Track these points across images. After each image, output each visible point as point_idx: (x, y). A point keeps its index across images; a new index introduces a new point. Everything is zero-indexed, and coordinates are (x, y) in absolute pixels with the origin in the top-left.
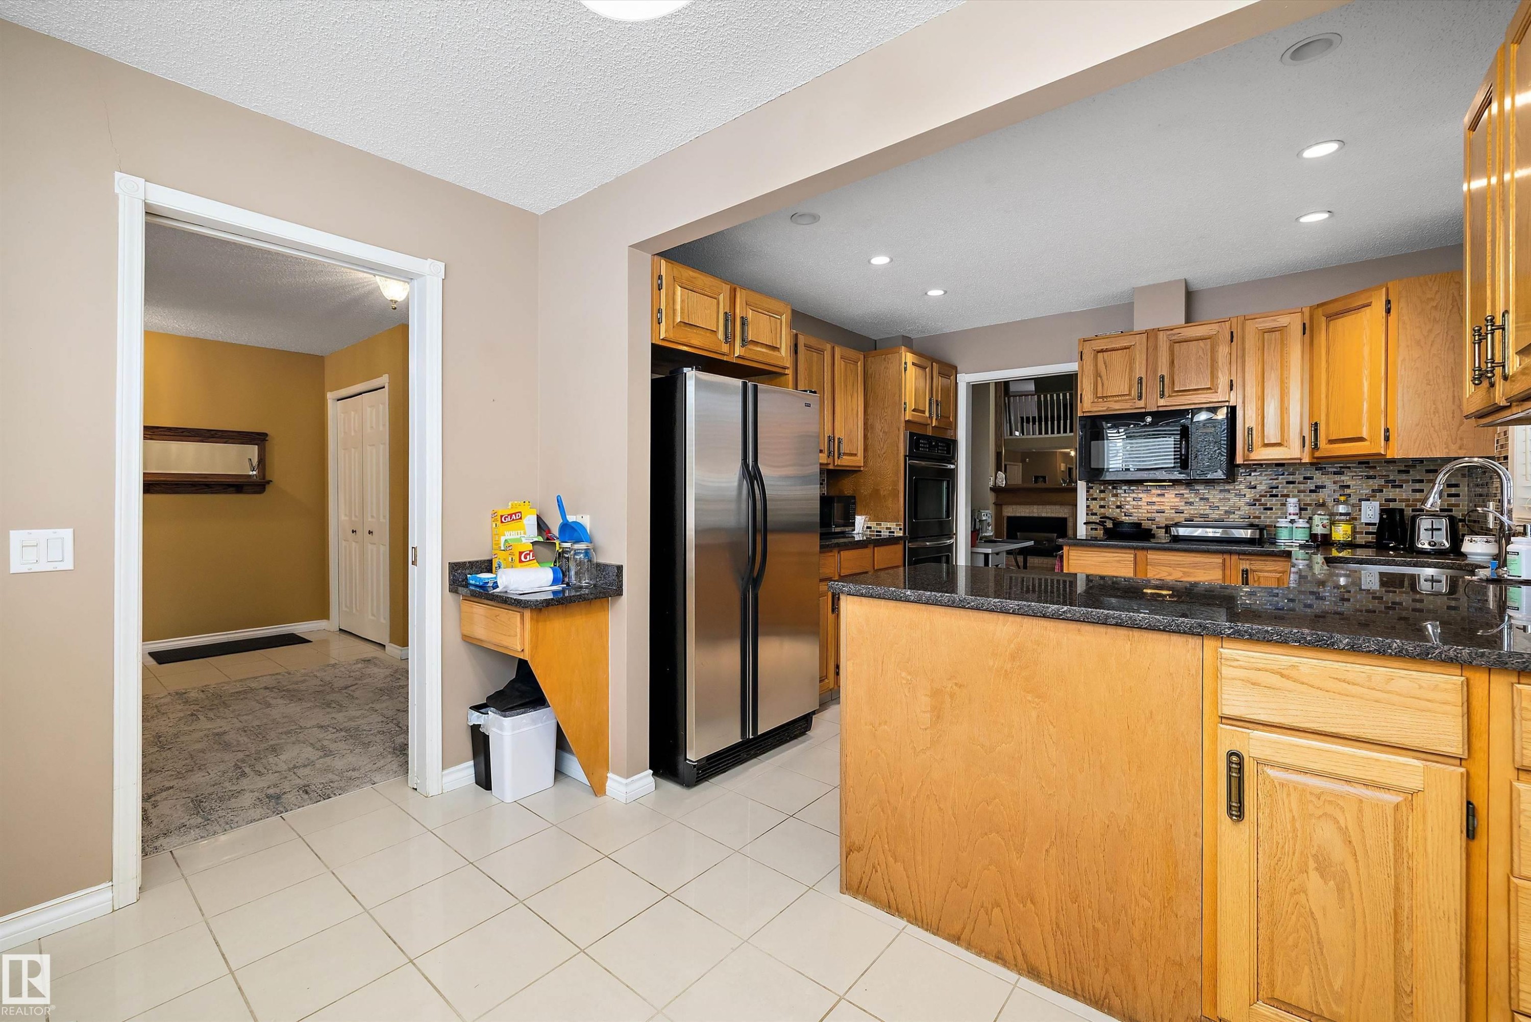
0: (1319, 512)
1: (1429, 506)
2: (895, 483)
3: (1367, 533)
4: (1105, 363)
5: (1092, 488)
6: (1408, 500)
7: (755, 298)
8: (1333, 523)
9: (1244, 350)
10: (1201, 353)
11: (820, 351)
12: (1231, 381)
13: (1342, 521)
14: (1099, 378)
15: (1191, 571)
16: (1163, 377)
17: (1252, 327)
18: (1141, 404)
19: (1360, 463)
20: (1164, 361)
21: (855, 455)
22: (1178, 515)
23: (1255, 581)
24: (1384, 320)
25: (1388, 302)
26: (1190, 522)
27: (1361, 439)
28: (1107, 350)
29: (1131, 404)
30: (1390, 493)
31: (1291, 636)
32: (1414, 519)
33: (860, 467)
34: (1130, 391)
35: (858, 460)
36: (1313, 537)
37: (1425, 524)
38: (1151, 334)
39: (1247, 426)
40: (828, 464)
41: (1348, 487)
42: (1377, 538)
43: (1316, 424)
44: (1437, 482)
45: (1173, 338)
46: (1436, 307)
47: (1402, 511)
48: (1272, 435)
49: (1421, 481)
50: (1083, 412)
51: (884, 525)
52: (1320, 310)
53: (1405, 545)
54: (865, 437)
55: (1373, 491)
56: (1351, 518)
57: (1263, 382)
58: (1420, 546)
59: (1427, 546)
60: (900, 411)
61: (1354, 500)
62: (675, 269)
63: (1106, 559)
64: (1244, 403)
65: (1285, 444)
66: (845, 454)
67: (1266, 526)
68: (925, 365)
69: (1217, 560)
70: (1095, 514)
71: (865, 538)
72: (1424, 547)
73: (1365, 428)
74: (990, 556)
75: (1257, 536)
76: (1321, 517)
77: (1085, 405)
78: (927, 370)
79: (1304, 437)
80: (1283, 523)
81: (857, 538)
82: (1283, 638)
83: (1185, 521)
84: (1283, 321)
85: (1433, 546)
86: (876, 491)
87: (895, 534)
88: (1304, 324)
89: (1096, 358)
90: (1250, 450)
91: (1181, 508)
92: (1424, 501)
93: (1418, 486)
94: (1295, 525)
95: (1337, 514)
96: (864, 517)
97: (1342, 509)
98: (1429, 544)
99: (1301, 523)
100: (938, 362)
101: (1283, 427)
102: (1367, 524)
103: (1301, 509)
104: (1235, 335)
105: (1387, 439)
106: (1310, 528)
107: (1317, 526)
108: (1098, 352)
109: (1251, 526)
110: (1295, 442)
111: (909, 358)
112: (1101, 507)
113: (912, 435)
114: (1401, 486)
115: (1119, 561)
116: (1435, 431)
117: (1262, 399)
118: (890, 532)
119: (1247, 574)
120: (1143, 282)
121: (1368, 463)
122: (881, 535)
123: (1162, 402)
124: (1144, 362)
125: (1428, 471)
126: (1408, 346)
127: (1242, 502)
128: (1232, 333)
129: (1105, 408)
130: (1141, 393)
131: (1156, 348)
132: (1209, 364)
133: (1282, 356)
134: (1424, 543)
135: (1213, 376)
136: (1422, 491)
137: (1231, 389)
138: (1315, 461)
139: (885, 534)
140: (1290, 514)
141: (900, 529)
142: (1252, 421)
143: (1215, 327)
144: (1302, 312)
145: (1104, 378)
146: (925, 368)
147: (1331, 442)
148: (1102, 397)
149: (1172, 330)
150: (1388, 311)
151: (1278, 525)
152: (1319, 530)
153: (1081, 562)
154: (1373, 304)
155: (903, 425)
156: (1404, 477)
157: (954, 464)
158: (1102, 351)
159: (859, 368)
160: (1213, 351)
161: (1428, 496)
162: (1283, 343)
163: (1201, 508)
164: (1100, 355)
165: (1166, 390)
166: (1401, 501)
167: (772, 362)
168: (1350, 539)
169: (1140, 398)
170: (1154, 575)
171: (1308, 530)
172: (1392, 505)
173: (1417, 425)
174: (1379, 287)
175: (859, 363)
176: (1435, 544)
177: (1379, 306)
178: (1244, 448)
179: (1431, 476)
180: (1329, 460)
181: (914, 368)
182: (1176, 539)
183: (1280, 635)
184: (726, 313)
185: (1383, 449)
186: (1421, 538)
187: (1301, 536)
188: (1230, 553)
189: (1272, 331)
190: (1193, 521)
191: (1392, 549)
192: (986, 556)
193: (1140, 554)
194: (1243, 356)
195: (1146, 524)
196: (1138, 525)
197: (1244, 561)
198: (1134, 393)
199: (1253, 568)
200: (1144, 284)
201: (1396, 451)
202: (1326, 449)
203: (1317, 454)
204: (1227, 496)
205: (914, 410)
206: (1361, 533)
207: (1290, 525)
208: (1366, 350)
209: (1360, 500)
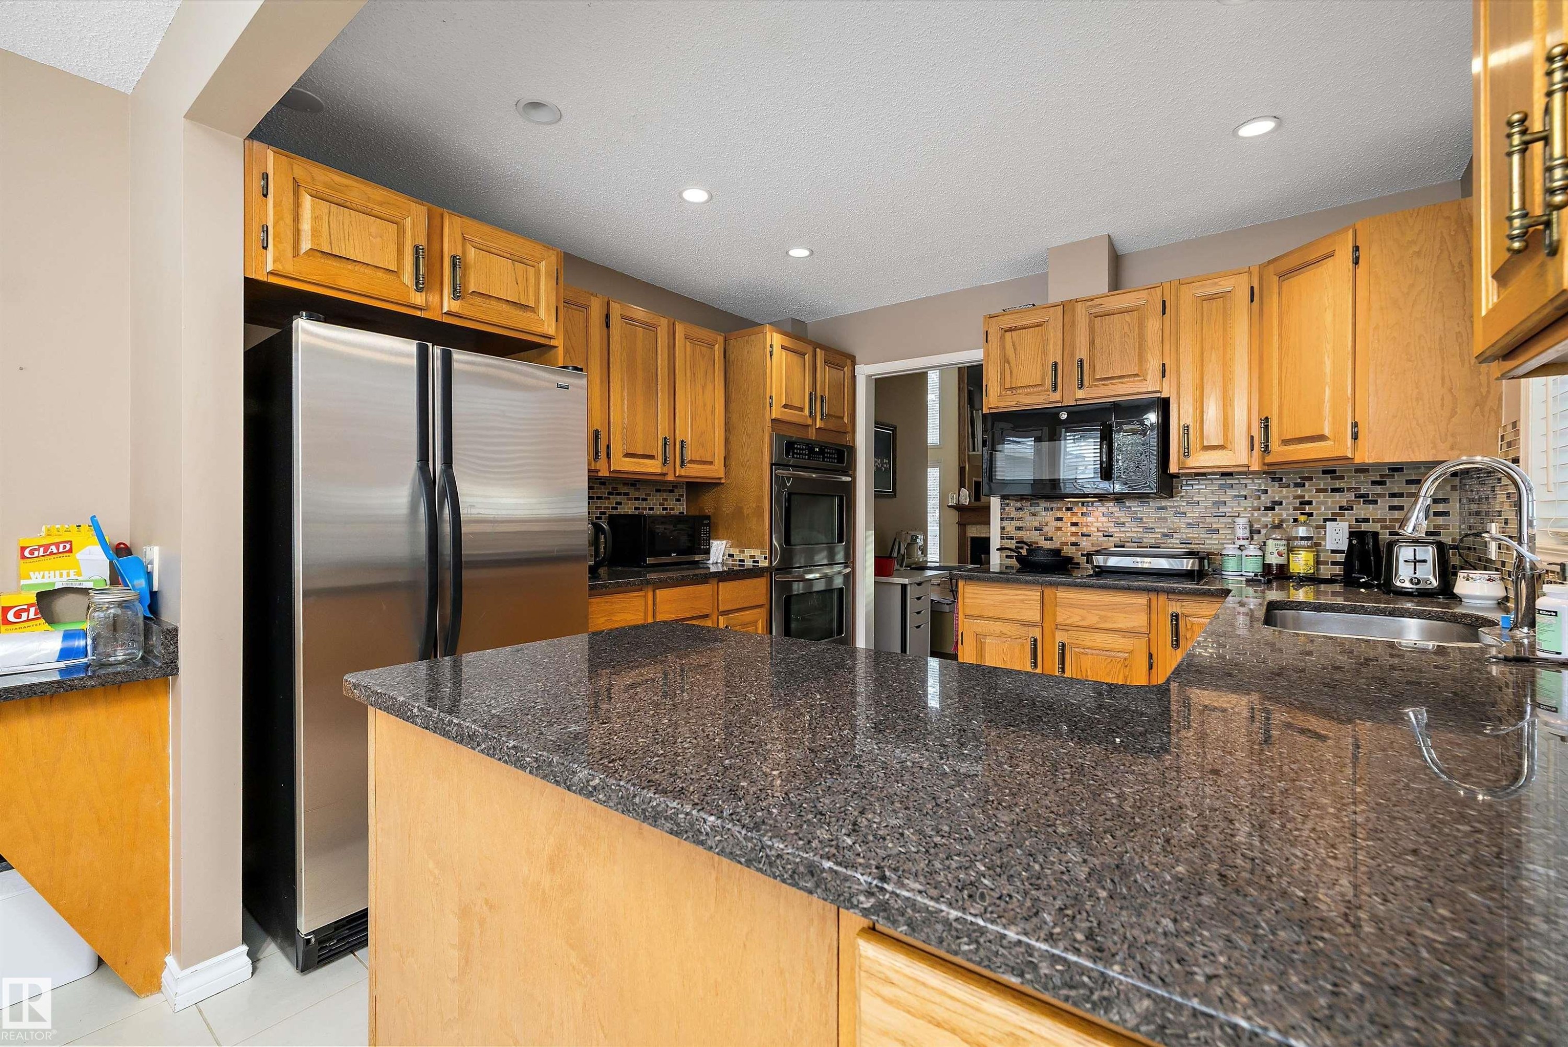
0: (1274, 536)
1: (1410, 529)
2: (760, 499)
3: (1334, 563)
4: (1014, 345)
5: (1008, 505)
6: (1384, 520)
7: (477, 230)
8: (1290, 550)
9: (1178, 323)
10: (1127, 329)
11: (650, 327)
12: (1164, 365)
13: (1303, 547)
14: (1007, 365)
15: (1109, 614)
16: (1081, 361)
17: (1188, 296)
18: (1057, 396)
19: (1325, 472)
20: (1083, 342)
21: (711, 463)
22: (1106, 538)
23: (1187, 630)
24: (1351, 274)
25: (1356, 248)
26: (1121, 549)
27: (1321, 438)
28: (1016, 329)
29: (1045, 397)
30: (1362, 510)
31: (1002, 951)
32: (1390, 546)
33: (720, 479)
34: (1043, 380)
35: (716, 470)
36: (1267, 568)
37: (1405, 553)
38: (1067, 307)
39: (1182, 424)
40: (664, 474)
41: (1310, 503)
42: (1345, 570)
43: (1267, 419)
44: (1423, 493)
45: (1093, 311)
46: (1418, 254)
47: (1375, 535)
48: (1213, 434)
49: (1401, 495)
50: (989, 409)
51: (748, 552)
52: (1271, 267)
53: (1379, 580)
54: (727, 441)
55: (1341, 508)
56: (1315, 545)
57: (1202, 365)
58: (1398, 584)
59: (1407, 584)
60: (764, 408)
61: (1317, 519)
62: (295, 166)
63: (1006, 597)
64: (1178, 393)
65: (1229, 446)
66: (692, 462)
67: (1209, 554)
68: (803, 350)
69: (1141, 600)
70: (1012, 538)
71: (725, 569)
72: (1403, 585)
73: (1326, 422)
74: (909, 588)
75: (1196, 568)
76: (1276, 542)
77: (991, 399)
78: (807, 356)
79: (1252, 437)
80: (1230, 550)
81: (713, 569)
82: (982, 953)
83: (1116, 547)
84: (1225, 285)
85: (1417, 584)
86: (739, 511)
87: (760, 564)
88: (1252, 288)
89: (1002, 338)
90: (1187, 454)
91: (1110, 530)
92: (1403, 522)
93: (1396, 502)
94: (1245, 553)
95: (1296, 538)
96: (724, 542)
97: (1302, 531)
98: (1411, 581)
99: (1252, 550)
100: (822, 347)
101: (1226, 423)
102: (1333, 551)
103: (1252, 532)
104: (1167, 304)
105: (1355, 437)
106: (1264, 556)
107: (1272, 553)
108: (1006, 331)
109: (1191, 554)
110: (1241, 444)
111: (776, 339)
112: (1019, 529)
113: (780, 437)
114: (1375, 502)
115: (1022, 601)
116: (1418, 424)
117: (1200, 388)
118: (754, 562)
119: (1177, 620)
120: (1058, 239)
121: (1334, 472)
122: (743, 566)
123: (1080, 394)
124: (1060, 342)
125: (1409, 482)
126: (1382, 309)
127: (1181, 523)
128: (1164, 302)
129: (1014, 403)
130: (1055, 384)
131: (1073, 324)
132: (1137, 343)
133: (1225, 330)
134: (1404, 577)
135: (1142, 359)
136: (1401, 508)
137: (1164, 376)
138: (1266, 468)
139: (749, 563)
140: (1239, 539)
141: (765, 558)
142: (1187, 419)
143: (1144, 294)
144: (1250, 272)
145: (1013, 363)
146: (804, 355)
147: (1286, 442)
148: (1011, 389)
149: (1092, 300)
150: (1356, 261)
151: (1224, 552)
152: (1274, 560)
153: (979, 601)
154: (1337, 252)
155: (768, 423)
156: (1379, 489)
157: (850, 476)
158: (1010, 330)
159: (717, 353)
160: (1141, 325)
161: (1409, 515)
162: (1226, 314)
163: (1131, 530)
164: (1008, 334)
165: (1086, 377)
166: (1379, 521)
167: (519, 326)
168: (1312, 571)
169: (1055, 388)
170: (1065, 620)
171: (1260, 559)
172: (1364, 527)
173: (1394, 417)
174: (1346, 230)
175: (716, 347)
176: (1419, 582)
177: (1344, 255)
178: (1179, 452)
179: (1413, 488)
180: (1283, 466)
181: (784, 353)
182: (1102, 572)
183: (977, 942)
184: (417, 248)
185: (1350, 450)
186: (1400, 573)
187: (1252, 567)
188: (1157, 591)
189: (1211, 298)
190: (1123, 547)
191: (1366, 585)
192: (904, 587)
193: (1048, 591)
194: (1178, 333)
195: (1068, 551)
196: (1057, 552)
197: (1174, 603)
198: (1048, 383)
199: (1185, 611)
200: (1060, 242)
201: (1366, 454)
202: (1279, 453)
203: (1269, 459)
204: (1163, 514)
205: (785, 406)
206: (1326, 563)
207: (1239, 552)
208: (1328, 317)
209: (1325, 520)
